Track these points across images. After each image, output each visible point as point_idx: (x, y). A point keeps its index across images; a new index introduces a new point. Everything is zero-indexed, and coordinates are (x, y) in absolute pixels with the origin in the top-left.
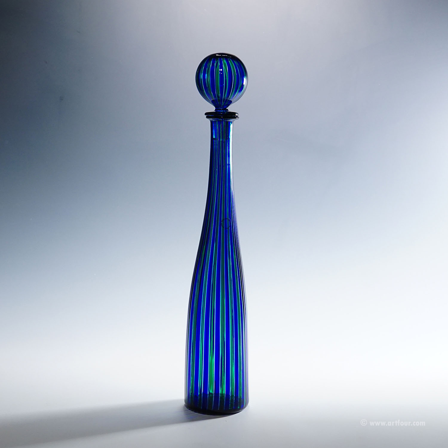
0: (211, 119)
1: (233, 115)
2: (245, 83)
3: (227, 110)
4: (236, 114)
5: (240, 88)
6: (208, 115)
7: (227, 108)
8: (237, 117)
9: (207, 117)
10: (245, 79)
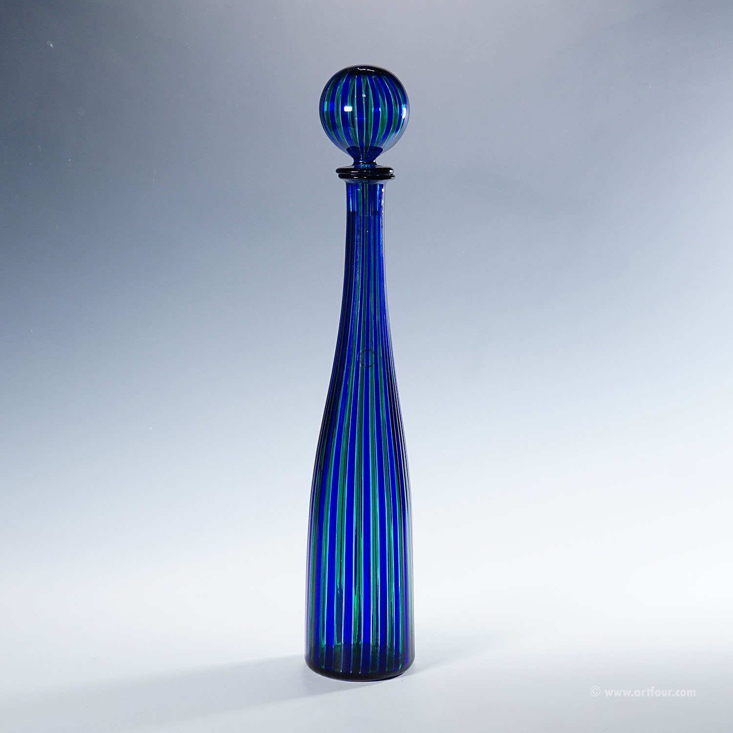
0: (348, 180)
1: (385, 173)
2: (404, 116)
3: (375, 163)
4: (391, 171)
5: (394, 124)
6: (343, 173)
7: (374, 161)
8: (392, 176)
9: (341, 176)
10: (404, 109)
